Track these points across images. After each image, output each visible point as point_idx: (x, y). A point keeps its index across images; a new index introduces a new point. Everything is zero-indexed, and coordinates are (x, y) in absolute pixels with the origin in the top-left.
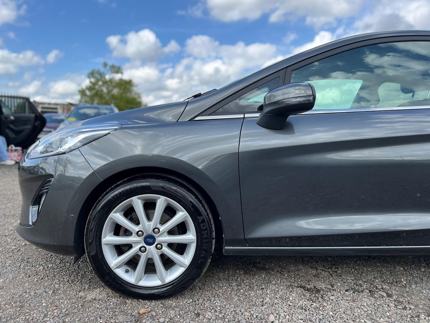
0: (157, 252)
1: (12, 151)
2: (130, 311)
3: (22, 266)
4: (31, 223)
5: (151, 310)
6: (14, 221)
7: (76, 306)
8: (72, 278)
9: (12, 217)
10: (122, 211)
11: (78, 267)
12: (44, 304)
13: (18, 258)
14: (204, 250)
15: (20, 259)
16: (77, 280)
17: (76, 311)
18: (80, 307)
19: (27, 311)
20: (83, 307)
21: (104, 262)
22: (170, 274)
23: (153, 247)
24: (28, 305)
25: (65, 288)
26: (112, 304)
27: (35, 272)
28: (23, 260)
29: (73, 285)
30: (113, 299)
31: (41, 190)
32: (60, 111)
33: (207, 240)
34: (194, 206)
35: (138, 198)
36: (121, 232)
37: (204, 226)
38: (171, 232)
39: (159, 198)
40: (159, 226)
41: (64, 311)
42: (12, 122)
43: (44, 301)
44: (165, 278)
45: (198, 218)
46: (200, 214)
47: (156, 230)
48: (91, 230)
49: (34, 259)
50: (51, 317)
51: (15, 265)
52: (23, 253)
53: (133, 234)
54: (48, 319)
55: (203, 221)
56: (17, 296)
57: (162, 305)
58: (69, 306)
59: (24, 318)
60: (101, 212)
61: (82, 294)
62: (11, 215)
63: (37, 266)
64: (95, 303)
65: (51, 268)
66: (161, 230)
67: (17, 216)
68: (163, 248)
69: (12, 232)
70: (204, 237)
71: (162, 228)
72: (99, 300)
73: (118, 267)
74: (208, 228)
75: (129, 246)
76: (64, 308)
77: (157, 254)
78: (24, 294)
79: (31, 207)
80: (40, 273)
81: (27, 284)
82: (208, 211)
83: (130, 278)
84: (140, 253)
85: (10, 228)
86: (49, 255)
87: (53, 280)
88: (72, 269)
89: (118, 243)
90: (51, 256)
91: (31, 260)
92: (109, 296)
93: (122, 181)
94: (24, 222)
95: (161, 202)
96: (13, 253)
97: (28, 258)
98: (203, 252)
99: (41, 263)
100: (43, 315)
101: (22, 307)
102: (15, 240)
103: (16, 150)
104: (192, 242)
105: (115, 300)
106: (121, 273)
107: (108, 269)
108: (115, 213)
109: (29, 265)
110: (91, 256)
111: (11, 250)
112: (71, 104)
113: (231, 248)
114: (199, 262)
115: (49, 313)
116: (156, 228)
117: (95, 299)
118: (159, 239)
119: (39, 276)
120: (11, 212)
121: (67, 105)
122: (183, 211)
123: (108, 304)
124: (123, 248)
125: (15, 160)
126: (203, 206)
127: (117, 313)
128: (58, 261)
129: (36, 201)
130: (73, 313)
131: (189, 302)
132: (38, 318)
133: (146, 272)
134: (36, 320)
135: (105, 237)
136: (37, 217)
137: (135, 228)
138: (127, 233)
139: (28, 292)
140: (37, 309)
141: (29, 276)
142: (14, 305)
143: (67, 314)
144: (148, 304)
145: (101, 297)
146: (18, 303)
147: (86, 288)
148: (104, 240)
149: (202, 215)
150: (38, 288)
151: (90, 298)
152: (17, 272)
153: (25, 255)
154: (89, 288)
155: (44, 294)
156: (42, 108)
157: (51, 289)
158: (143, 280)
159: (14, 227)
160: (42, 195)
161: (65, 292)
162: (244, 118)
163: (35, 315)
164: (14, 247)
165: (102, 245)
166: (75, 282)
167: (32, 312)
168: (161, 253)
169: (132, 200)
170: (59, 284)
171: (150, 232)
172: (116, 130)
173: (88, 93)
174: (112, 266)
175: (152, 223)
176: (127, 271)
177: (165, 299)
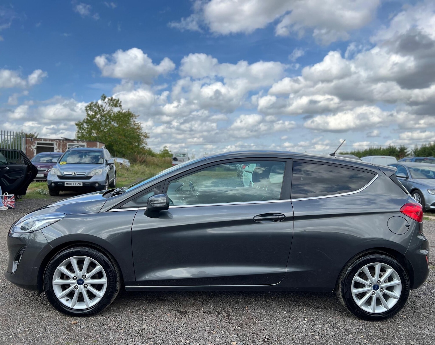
0: (84, 289)
1: (6, 197)
2: (66, 323)
3: (8, 298)
4: (13, 272)
5: (79, 322)
6: (4, 266)
7: (37, 320)
8: (38, 305)
9: (3, 262)
10: (65, 265)
11: (43, 299)
12: (19, 319)
13: (6, 293)
14: (111, 288)
15: (7, 293)
16: (40, 306)
17: (36, 322)
18: (39, 320)
19: (9, 322)
20: (41, 320)
21: (53, 294)
22: (93, 302)
23: (82, 286)
24: (10, 319)
25: (32, 310)
26: (57, 319)
27: (16, 301)
28: (9, 294)
29: (37, 309)
30: (59, 317)
31: (19, 253)
32: (55, 147)
33: (113, 282)
34: (105, 262)
35: (74, 258)
36: (65, 277)
37: (111, 274)
38: (93, 277)
39: (86, 258)
40: (85, 274)
41: (29, 322)
42: (7, 172)
43: (19, 317)
44: (89, 304)
45: (108, 269)
46: (109, 267)
47: (84, 276)
48: (47, 276)
49: (16, 293)
50: (22, 325)
51: (4, 297)
52: (9, 289)
53: (71, 278)
54: (20, 326)
55: (111, 271)
56: (4, 315)
57: (86, 320)
58: (33, 320)
59: (7, 325)
60: (52, 266)
61: (41, 314)
62: (2, 261)
63: (17, 298)
64: (48, 318)
65: (26, 299)
66: (87, 276)
67: (7, 262)
68: (88, 287)
69: (2, 274)
70: (111, 280)
71: (87, 275)
72: (51, 317)
73: (62, 298)
74: (114, 275)
75: (69, 286)
76: (30, 321)
77: (85, 290)
78: (8, 314)
79: (14, 262)
80: (18, 302)
81: (10, 308)
82: (115, 265)
83: (68, 304)
84: (75, 289)
85: (1, 272)
86: (26, 291)
87: (26, 306)
88: (39, 300)
89: (63, 284)
90: (27, 291)
91: (13, 294)
92: (57, 315)
93: (65, 248)
94: (9, 271)
95: (87, 260)
96: (3, 290)
97: (12, 293)
98: (110, 289)
99: (20, 296)
100: (17, 324)
101: (6, 320)
102: (5, 281)
103: (9, 197)
104: (105, 283)
105: (60, 317)
106: (63, 301)
107: (56, 299)
108: (60, 266)
109: (12, 297)
110: (46, 291)
111: (1, 287)
112: (67, 140)
113: (129, 287)
114: (108, 295)
115: (21, 323)
116: (85, 275)
117: (48, 317)
118: (86, 281)
119: (18, 304)
120: (3, 259)
121: (63, 140)
122: (99, 266)
123: (55, 319)
124: (66, 286)
125: (8, 206)
126: (111, 263)
127: (59, 324)
128: (31, 295)
129: (17, 259)
130: (34, 323)
131: (102, 318)
132: (14, 325)
133: (79, 301)
134: (13, 326)
135: (55, 280)
136: (17, 268)
137: (71, 275)
138: (68, 278)
139: (10, 312)
140: (14, 321)
141: (12, 304)
142: (2, 319)
143: (31, 324)
144: (78, 319)
145: (52, 315)
146: (4, 318)
147: (45, 311)
148: (54, 282)
149: (110, 268)
150: (16, 311)
151: (45, 316)
152: (5, 301)
153: (10, 290)
154: (46, 311)
155: (20, 314)
156: (38, 144)
157: (24, 311)
158: (77, 305)
159: (4, 271)
160: (20, 255)
161: (32, 313)
162: (138, 210)
163: (13, 324)
164: (3, 286)
165: (53, 285)
166: (39, 307)
167: (12, 323)
168: (87, 289)
169: (70, 259)
170: (29, 308)
171: (80, 277)
172: (63, 218)
173: (85, 126)
174: (58, 297)
175: (81, 272)
176: (67, 300)
177: (89, 316)
